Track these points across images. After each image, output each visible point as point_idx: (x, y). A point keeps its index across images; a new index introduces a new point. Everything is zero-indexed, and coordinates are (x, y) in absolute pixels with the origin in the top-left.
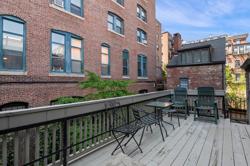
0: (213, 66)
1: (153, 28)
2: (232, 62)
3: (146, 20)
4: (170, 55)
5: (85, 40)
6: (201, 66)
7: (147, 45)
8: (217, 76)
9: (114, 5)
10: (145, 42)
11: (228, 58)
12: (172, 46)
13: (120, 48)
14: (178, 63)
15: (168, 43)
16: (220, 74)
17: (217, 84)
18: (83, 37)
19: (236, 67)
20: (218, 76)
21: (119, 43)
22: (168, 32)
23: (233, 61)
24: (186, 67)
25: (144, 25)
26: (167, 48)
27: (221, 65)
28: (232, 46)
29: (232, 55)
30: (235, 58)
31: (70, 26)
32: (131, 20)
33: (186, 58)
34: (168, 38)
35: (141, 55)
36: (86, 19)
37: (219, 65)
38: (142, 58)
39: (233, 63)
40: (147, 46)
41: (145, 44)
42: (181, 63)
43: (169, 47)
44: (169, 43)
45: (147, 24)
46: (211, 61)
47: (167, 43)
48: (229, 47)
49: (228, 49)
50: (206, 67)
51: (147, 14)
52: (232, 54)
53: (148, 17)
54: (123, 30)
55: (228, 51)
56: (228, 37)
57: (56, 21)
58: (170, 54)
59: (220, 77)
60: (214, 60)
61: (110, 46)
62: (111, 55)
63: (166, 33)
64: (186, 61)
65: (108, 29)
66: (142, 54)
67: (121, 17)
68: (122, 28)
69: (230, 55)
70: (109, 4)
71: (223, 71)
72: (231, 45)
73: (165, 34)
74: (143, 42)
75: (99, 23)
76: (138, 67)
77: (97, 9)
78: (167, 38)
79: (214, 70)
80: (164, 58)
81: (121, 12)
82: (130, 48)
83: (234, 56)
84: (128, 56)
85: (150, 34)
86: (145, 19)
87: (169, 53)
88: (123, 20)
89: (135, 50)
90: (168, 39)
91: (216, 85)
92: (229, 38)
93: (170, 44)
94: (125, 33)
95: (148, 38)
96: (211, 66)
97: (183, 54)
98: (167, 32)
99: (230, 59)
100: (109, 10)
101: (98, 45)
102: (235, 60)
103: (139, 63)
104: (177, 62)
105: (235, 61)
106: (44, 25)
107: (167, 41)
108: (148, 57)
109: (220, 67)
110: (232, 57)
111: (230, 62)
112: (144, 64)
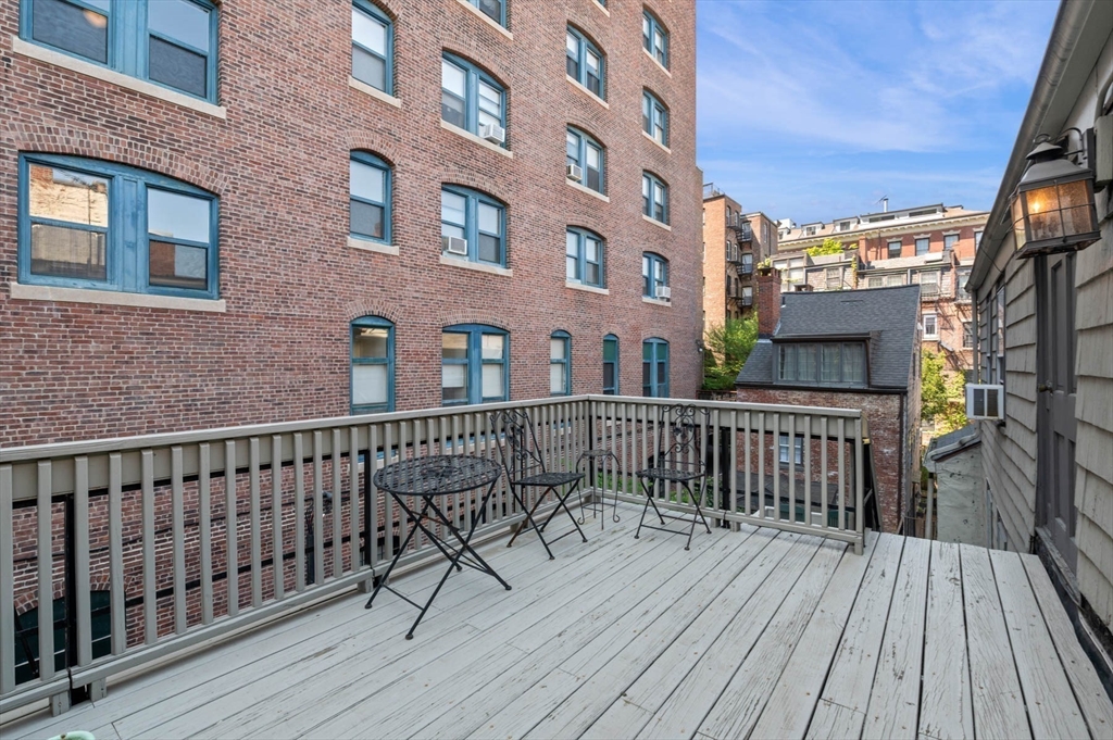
0: (875, 397)
1: (687, 236)
2: (952, 329)
3: (668, 213)
4: (733, 286)
5: (513, 335)
6: (840, 395)
7: (668, 300)
8: (886, 429)
9: (583, 200)
10: (665, 291)
11: (940, 311)
12: (741, 249)
13: (597, 332)
14: (774, 377)
15: (726, 240)
16: (894, 424)
17: (885, 451)
18: (508, 328)
19: (964, 345)
20: (889, 429)
21: (594, 317)
22: (728, 194)
23: (956, 324)
24: (798, 393)
25: (662, 234)
26: (723, 257)
27: (897, 397)
28: (953, 270)
29: (952, 304)
30: (964, 314)
31: (480, 303)
32: (625, 231)
33: (797, 363)
34: (726, 218)
35: (651, 341)
36: (517, 269)
37: (892, 397)
38: (655, 345)
39: (956, 332)
40: (669, 304)
41: (662, 298)
42: (782, 377)
43: (728, 255)
44: (729, 238)
45: (669, 228)
46: (869, 383)
47: (723, 238)
48: (943, 274)
49: (941, 279)
50: (856, 398)
51: (672, 192)
52: (954, 300)
53: (673, 202)
54: (605, 271)
55: (940, 288)
56: (947, 215)
57: (451, 299)
58: (733, 280)
59: (894, 431)
60: (878, 381)
61: (573, 334)
62: (573, 362)
63: (718, 201)
64: (797, 373)
65: (568, 285)
66: (655, 334)
67: (600, 232)
68: (600, 263)
69: (948, 300)
70: (569, 201)
71: (900, 416)
72: (951, 267)
73: (714, 202)
74: (659, 294)
75: (545, 272)
76: (644, 380)
77: (541, 231)
78: (723, 219)
79: (877, 411)
80: (710, 297)
81: (600, 214)
82: (622, 324)
83: (959, 306)
84: (616, 353)
85: (678, 258)
86: (665, 213)
87: (729, 278)
88: (604, 239)
89: (635, 329)
90: (727, 223)
91: (882, 453)
92: (952, 221)
93: (734, 241)
94: (611, 279)
95: (674, 273)
96: (870, 398)
97: (789, 351)
98: (723, 196)
99: (945, 317)
100: (570, 222)
101: (543, 338)
102: (964, 320)
103: (647, 366)
104: (769, 368)
105: (964, 323)
106: (428, 321)
107: (723, 229)
108: (672, 340)
109: (894, 402)
110: (954, 308)
111: (946, 329)
112: (661, 365)
